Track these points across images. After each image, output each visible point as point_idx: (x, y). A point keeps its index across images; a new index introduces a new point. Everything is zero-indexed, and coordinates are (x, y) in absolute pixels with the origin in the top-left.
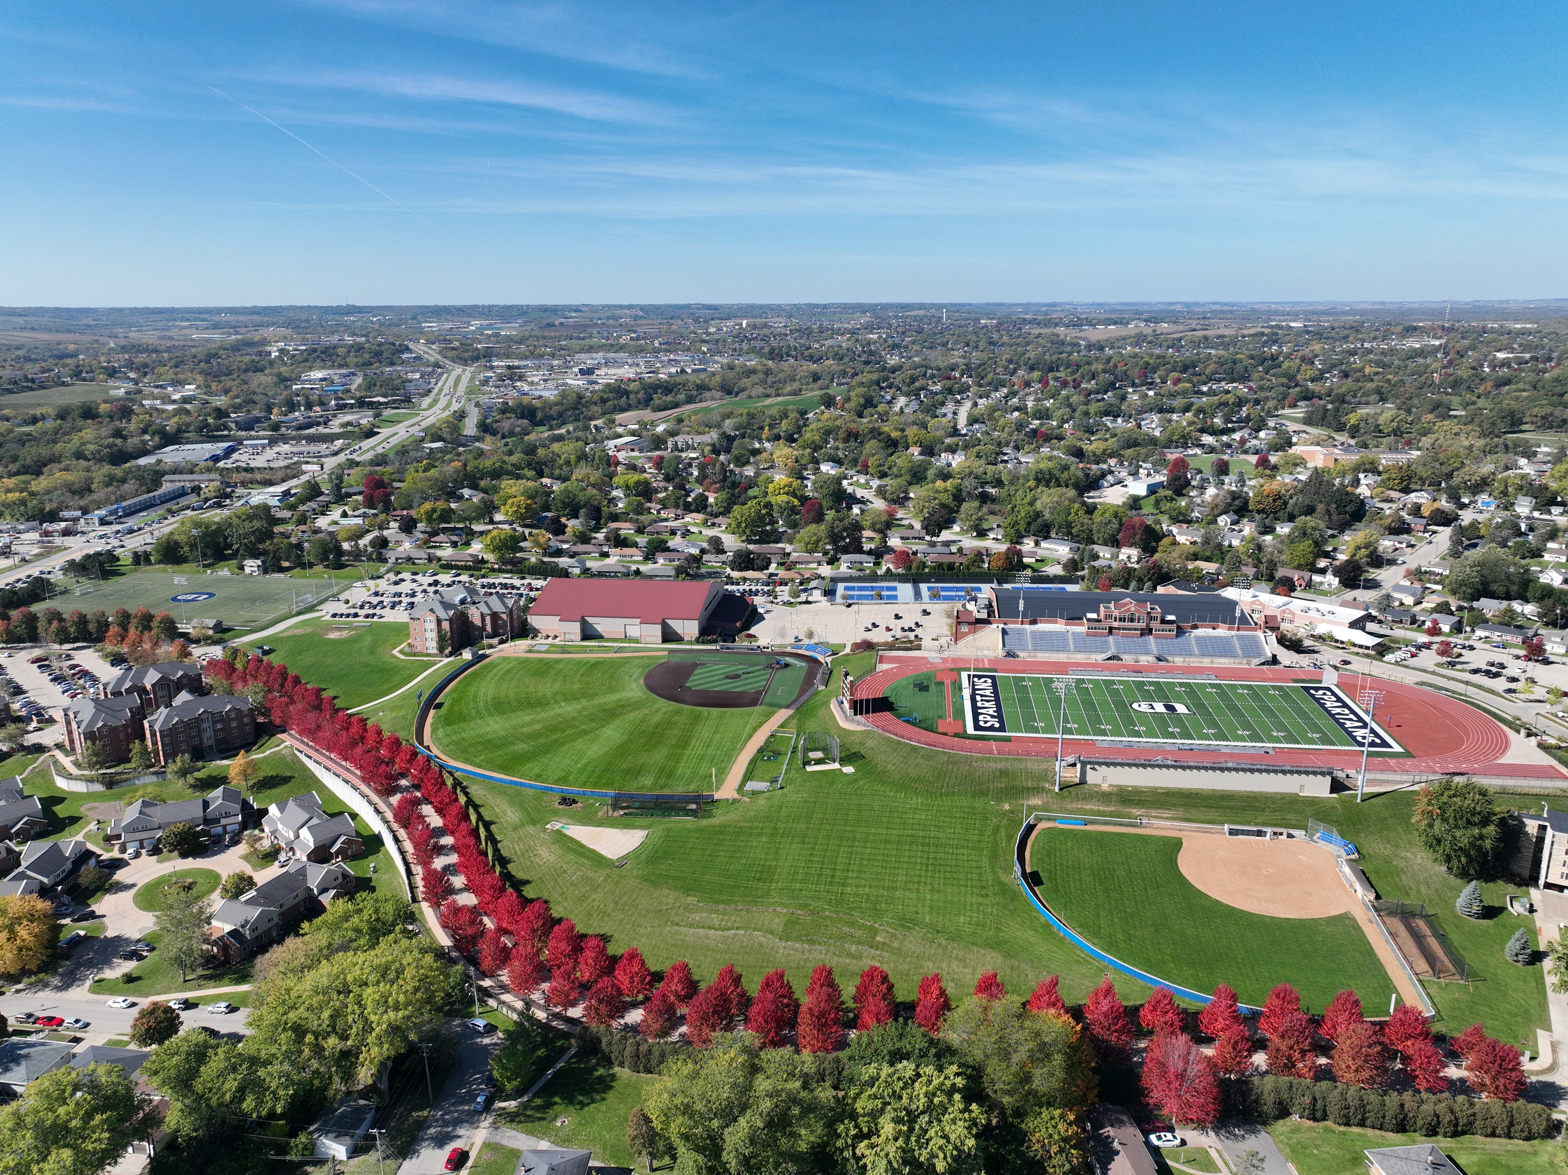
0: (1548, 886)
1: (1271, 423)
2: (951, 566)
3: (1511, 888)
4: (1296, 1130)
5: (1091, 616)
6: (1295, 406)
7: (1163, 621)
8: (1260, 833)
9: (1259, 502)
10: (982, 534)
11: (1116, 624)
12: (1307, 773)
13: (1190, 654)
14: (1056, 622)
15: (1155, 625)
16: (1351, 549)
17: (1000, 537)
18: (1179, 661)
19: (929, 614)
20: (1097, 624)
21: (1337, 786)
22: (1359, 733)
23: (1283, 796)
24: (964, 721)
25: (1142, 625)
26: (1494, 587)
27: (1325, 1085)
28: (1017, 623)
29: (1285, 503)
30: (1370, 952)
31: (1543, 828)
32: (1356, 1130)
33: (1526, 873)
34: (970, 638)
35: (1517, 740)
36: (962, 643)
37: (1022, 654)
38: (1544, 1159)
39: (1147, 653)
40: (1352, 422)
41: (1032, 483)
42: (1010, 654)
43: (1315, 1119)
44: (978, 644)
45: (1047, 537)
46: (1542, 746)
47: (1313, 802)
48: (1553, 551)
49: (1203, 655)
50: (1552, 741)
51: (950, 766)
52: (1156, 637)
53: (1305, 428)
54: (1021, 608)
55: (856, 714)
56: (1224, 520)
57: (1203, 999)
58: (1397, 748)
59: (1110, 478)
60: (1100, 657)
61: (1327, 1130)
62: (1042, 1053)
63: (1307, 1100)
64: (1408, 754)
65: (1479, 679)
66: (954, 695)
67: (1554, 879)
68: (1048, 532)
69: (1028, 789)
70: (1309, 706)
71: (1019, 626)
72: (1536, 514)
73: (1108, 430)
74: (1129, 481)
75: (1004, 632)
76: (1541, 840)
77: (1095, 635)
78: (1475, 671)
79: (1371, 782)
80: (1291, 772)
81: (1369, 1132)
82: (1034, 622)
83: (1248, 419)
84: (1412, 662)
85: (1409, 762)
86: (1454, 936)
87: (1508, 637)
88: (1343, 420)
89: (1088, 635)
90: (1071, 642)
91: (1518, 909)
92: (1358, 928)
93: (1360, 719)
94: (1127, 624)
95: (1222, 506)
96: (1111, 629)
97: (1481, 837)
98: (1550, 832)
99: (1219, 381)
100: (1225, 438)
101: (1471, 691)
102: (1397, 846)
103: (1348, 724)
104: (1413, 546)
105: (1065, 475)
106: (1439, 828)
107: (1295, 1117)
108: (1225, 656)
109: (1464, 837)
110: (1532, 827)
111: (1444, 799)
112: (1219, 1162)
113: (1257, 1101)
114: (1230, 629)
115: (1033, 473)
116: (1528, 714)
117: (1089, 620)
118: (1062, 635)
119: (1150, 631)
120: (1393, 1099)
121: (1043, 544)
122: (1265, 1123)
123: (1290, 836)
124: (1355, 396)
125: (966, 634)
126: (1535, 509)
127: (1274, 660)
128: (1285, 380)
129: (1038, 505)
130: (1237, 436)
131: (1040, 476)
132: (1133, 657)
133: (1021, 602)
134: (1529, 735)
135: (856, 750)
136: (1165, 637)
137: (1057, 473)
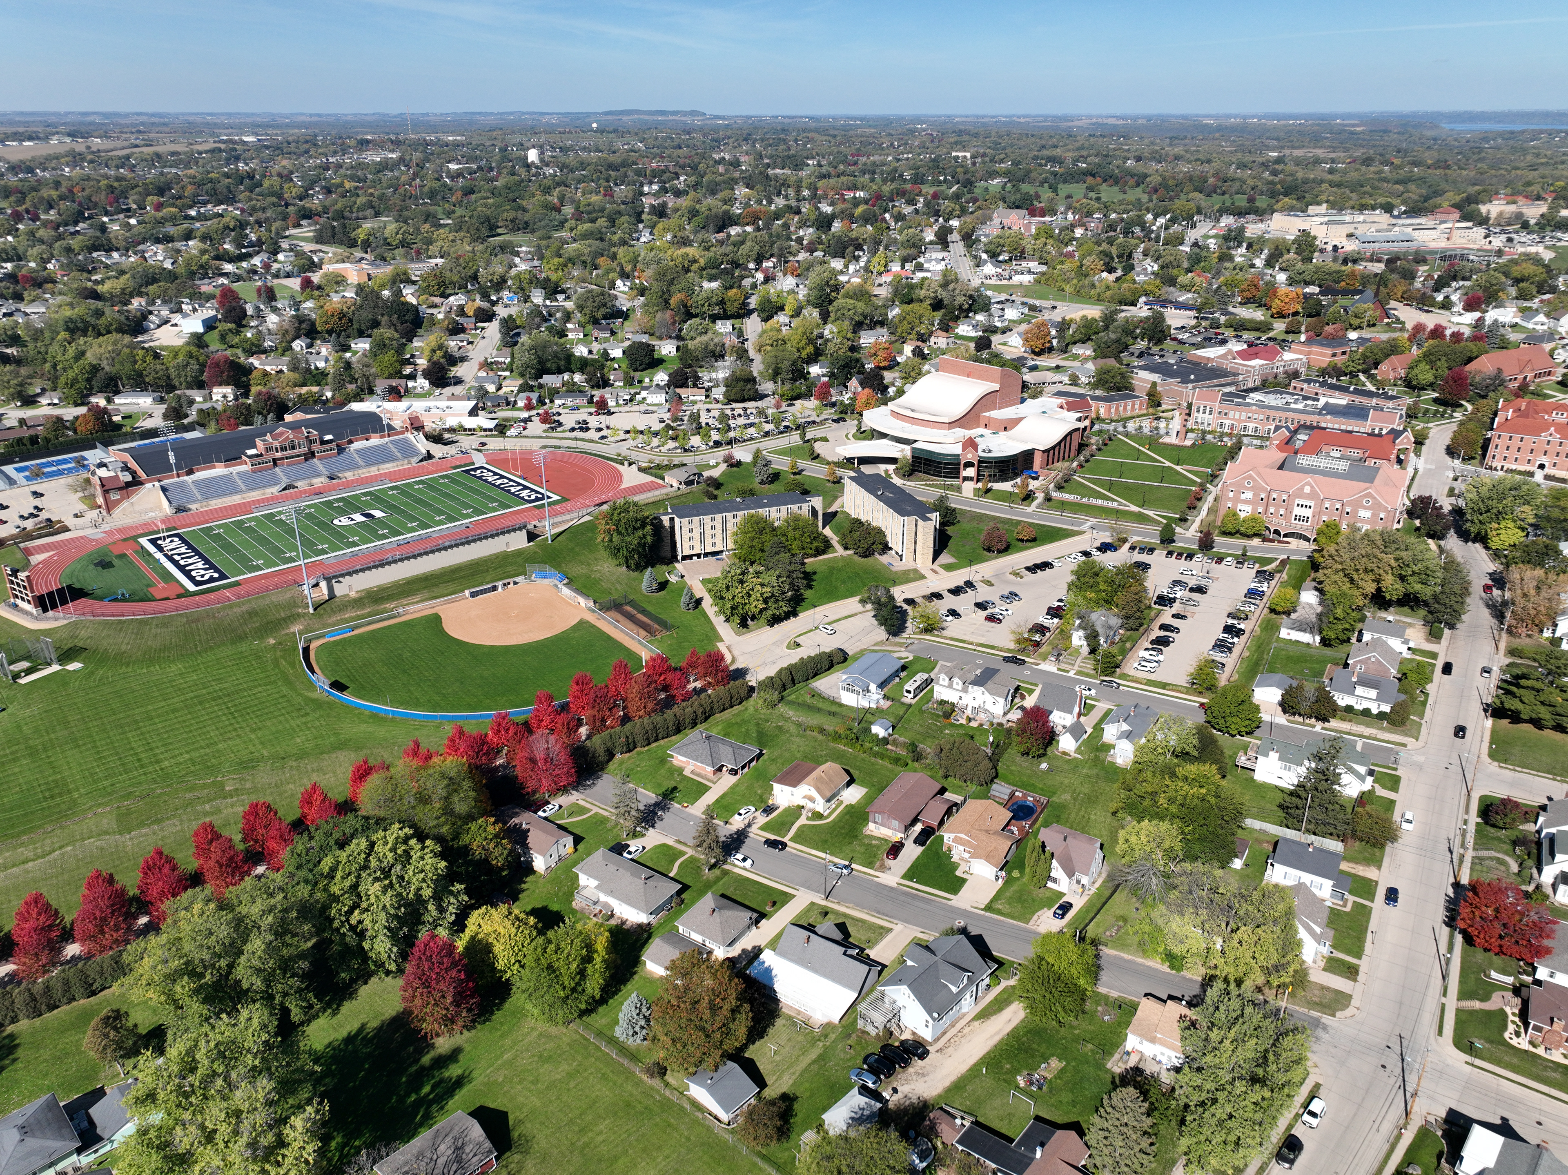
0: (684, 558)
1: (285, 245)
2: (34, 440)
3: (665, 567)
4: (622, 763)
5: (250, 452)
6: (299, 225)
7: (323, 442)
8: (494, 588)
9: (326, 323)
10: (29, 401)
11: (278, 455)
12: (509, 532)
13: (357, 467)
14: (214, 467)
15: (316, 447)
16: (427, 353)
17: (56, 401)
18: (349, 475)
19: (42, 495)
20: (260, 459)
21: (531, 537)
22: (524, 494)
23: (497, 556)
24: (178, 581)
25: (305, 450)
26: (549, 365)
27: (628, 726)
28: (172, 477)
29: (351, 320)
30: (609, 638)
31: (672, 519)
32: (654, 745)
33: (669, 555)
34: (125, 504)
35: (624, 469)
36: (117, 512)
37: (193, 507)
38: (751, 710)
39: (318, 475)
40: (362, 237)
41: (63, 335)
42: (180, 510)
43: (630, 751)
44: (137, 508)
45: (117, 392)
46: (641, 469)
47: (519, 553)
48: (572, 330)
49: (369, 465)
50: (644, 465)
51: (194, 625)
52: (320, 459)
53: (319, 247)
54: (172, 459)
55: (45, 610)
56: (298, 345)
57: (524, 712)
58: (556, 497)
59: (152, 318)
60: (274, 490)
61: (639, 754)
62: (453, 785)
63: (623, 739)
64: (564, 499)
65: (575, 434)
66: (147, 562)
67: (687, 552)
68: (116, 386)
69: (284, 619)
70: (477, 485)
71: (176, 480)
72: (548, 302)
73: (107, 266)
74: (177, 318)
75: (164, 489)
76: (672, 528)
77: (261, 470)
78: (573, 430)
79: (554, 525)
80: (497, 535)
81: (662, 742)
82: (190, 472)
83: (260, 243)
84: (525, 433)
85: (569, 505)
86: (650, 608)
87: (577, 401)
88: (353, 235)
89: (253, 471)
90: (239, 482)
91: (673, 579)
92: (593, 626)
93: (519, 484)
94: (289, 452)
95: (292, 332)
96: (275, 460)
97: (644, 536)
98: (677, 520)
99: (205, 203)
100: (244, 264)
101: (580, 444)
102: (589, 564)
103: (513, 490)
104: (471, 343)
105: (102, 321)
106: (616, 538)
107: (618, 756)
108: (389, 461)
109: (633, 540)
110: (666, 520)
111: (616, 517)
112: (588, 806)
113: (594, 757)
114: (382, 437)
115: (61, 323)
116: (623, 449)
117: (250, 457)
118: (227, 478)
119: (313, 454)
120: (669, 714)
121: (117, 400)
122: (602, 769)
123: (515, 583)
124: (351, 212)
125: (118, 502)
126: (546, 298)
127: (429, 456)
128: (274, 199)
129: (90, 357)
130: (257, 261)
131: (71, 326)
132: (307, 482)
133: (171, 455)
134: (630, 464)
135: (69, 646)
136: (329, 457)
137: (93, 321)
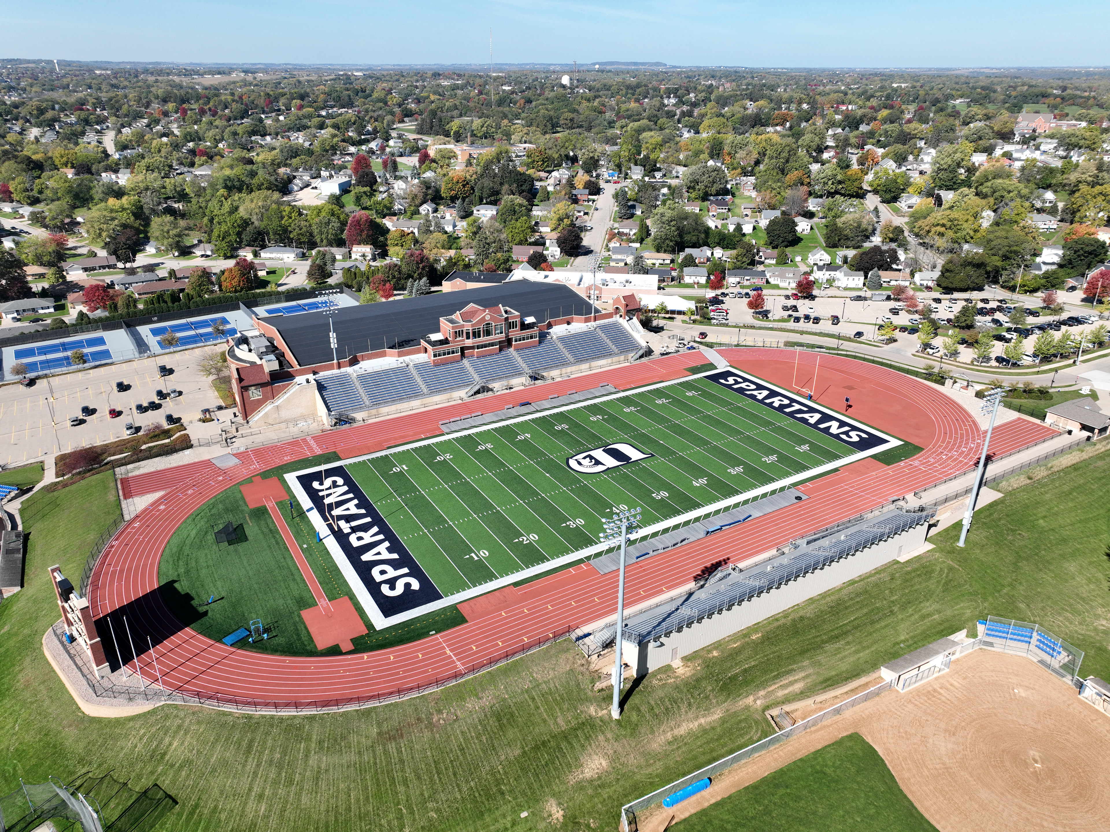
1: (394, 134)
2: (175, 297)
5: (435, 337)
6: (403, 121)
7: (524, 326)
9: (451, 189)
10: (185, 252)
11: (469, 342)
13: (563, 363)
14: (384, 355)
15: (515, 333)
16: (550, 222)
17: (209, 253)
18: (555, 374)
19: (171, 371)
20: (445, 348)
22: (834, 429)
24: (352, 597)
25: (497, 337)
28: (331, 368)
29: (472, 188)
34: (268, 408)
36: (256, 418)
37: (359, 416)
39: (519, 373)
40: (454, 129)
41: (222, 191)
42: (341, 420)
44: (285, 414)
45: (263, 247)
47: (921, 569)
49: (579, 361)
51: (392, 747)
52: (517, 350)
53: (419, 136)
54: (334, 344)
55: (115, 667)
56: (426, 208)
58: (894, 443)
59: (297, 181)
60: (461, 395)
64: (912, 447)
66: (298, 534)
68: (263, 240)
69: (565, 736)
70: (745, 403)
71: (336, 371)
74: (315, 183)
75: (321, 387)
77: (444, 363)
82: (354, 362)
83: (375, 131)
87: (755, 280)
88: (447, 128)
89: (436, 365)
90: (419, 380)
93: (811, 409)
94: (483, 339)
95: (420, 196)
96: (463, 349)
99: (332, 107)
100: (364, 147)
103: (809, 419)
104: (586, 214)
105: (255, 181)
108: (599, 358)
114: (587, 320)
115: (221, 181)
117: (434, 344)
118: (402, 372)
119: (508, 342)
121: (264, 254)
124: (442, 111)
125: (259, 404)
126: (645, 175)
127: (649, 352)
128: (381, 104)
129: (242, 212)
130: (373, 145)
131: (229, 184)
132: (505, 383)
133: (333, 335)
135: (145, 783)
136: (528, 347)
137: (247, 180)
